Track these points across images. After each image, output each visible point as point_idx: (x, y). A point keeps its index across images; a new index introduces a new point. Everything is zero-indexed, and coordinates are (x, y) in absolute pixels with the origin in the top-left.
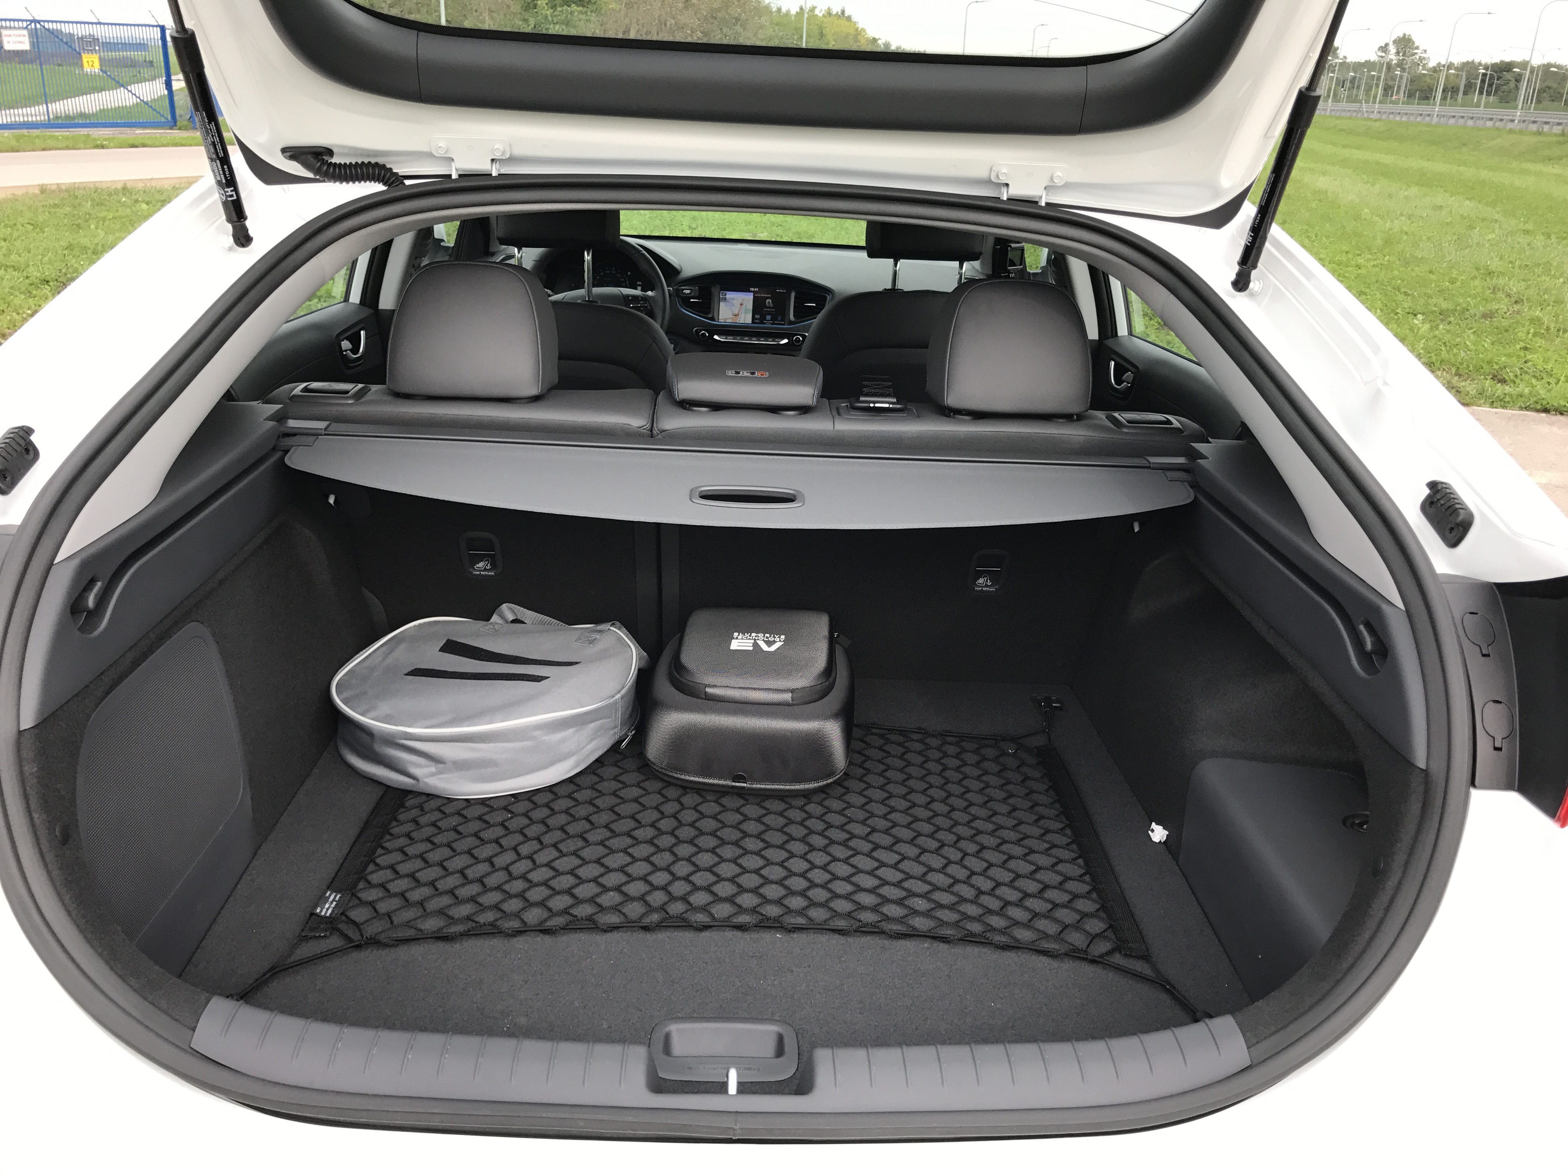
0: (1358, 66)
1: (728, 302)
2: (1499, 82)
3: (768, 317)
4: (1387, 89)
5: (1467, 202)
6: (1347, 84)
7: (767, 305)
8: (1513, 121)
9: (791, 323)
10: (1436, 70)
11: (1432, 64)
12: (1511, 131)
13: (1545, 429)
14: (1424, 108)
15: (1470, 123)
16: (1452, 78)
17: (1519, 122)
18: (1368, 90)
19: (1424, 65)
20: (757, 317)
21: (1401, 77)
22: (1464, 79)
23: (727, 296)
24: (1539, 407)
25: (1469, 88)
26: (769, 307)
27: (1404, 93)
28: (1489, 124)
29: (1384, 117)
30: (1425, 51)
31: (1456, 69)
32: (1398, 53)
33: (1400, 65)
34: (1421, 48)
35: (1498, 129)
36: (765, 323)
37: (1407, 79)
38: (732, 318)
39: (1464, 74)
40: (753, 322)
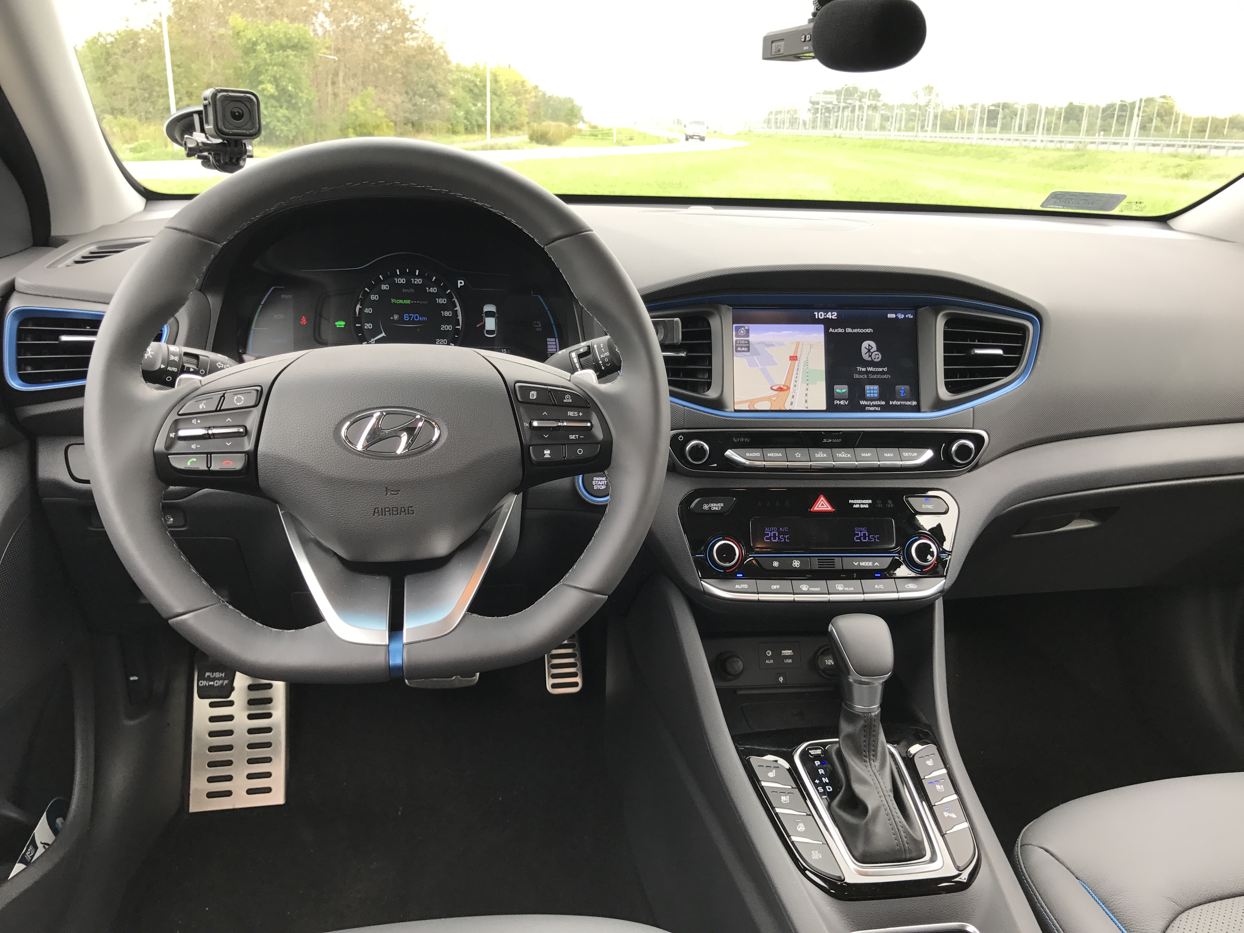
1: (757, 353)
3: (872, 390)
7: (866, 357)
9: (940, 405)
20: (841, 390)
23: (753, 338)
26: (872, 363)
36: (862, 409)
38: (769, 398)
40: (831, 407)
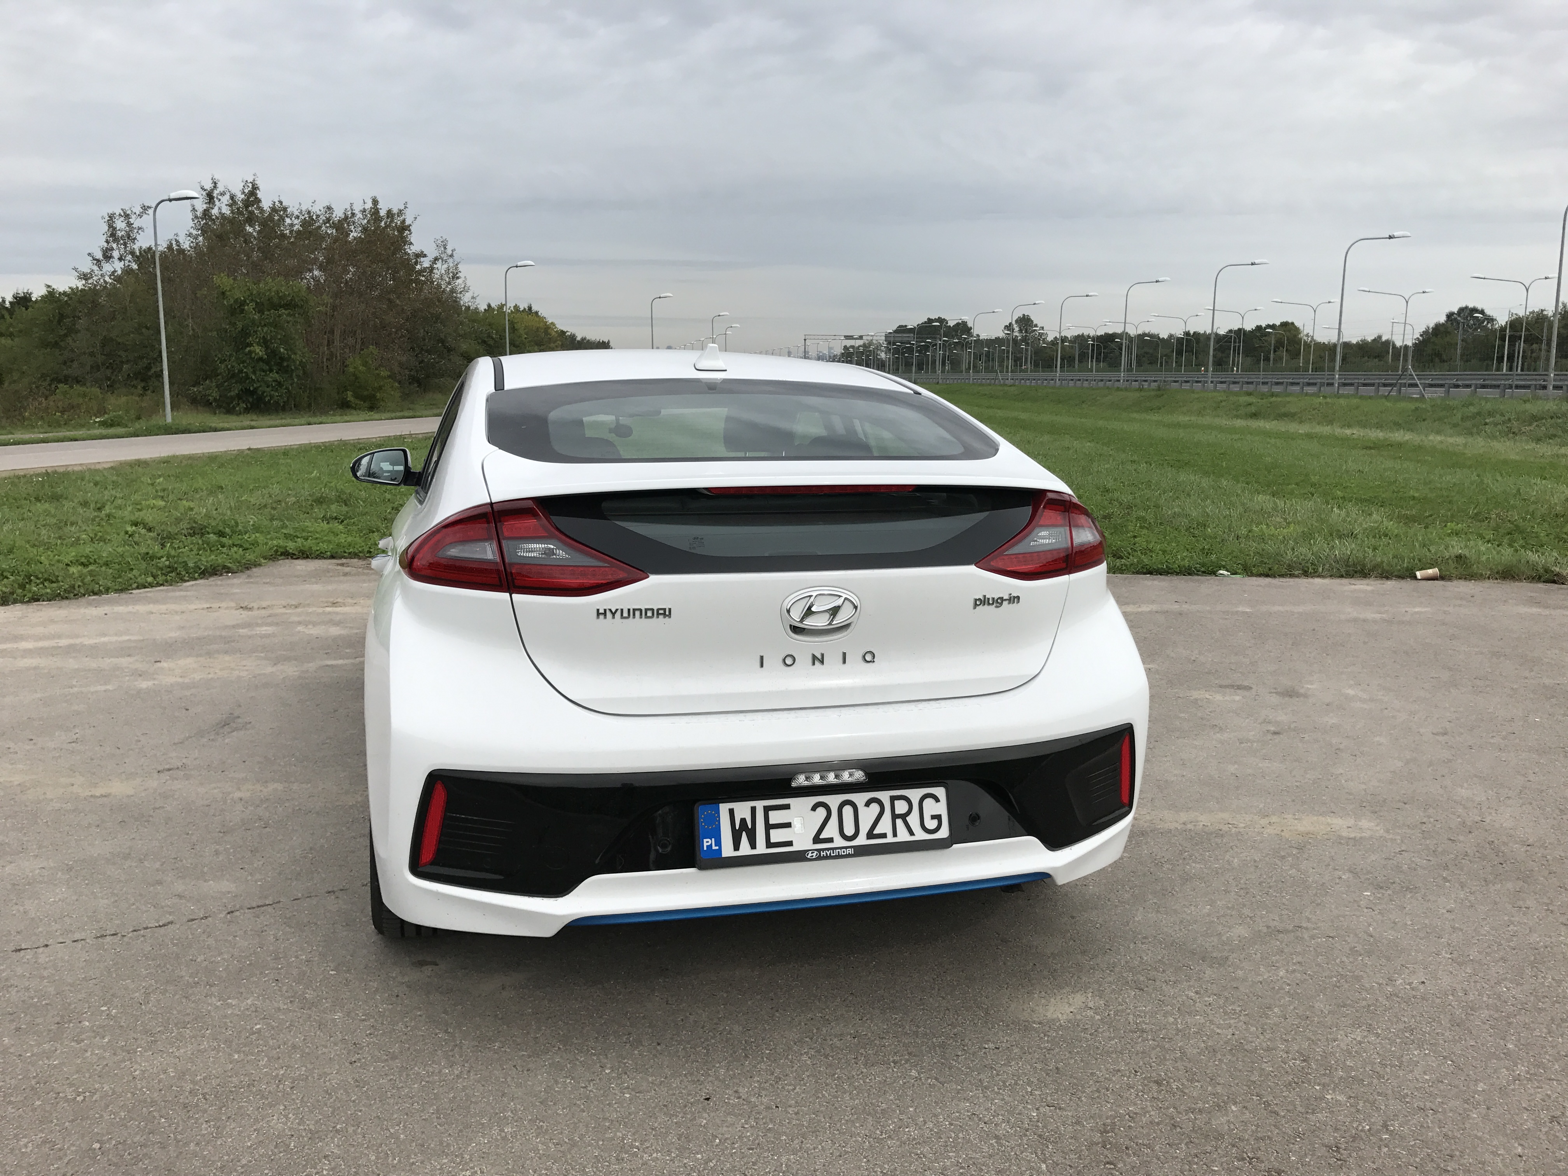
0: (990, 342)
2: (1106, 351)
4: (1017, 360)
5: (1089, 444)
6: (984, 358)
8: (1119, 381)
10: (1054, 342)
11: (1050, 338)
12: (1118, 389)
13: (1149, 583)
14: (1048, 374)
15: (1086, 384)
16: (1068, 349)
17: (1124, 381)
18: (1001, 361)
19: (1044, 339)
21: (1027, 350)
22: (1077, 349)
24: (1145, 571)
25: (1083, 357)
27: (1031, 363)
28: (1101, 384)
29: (1017, 382)
30: (1043, 328)
31: (1070, 342)
32: (1020, 331)
33: (1024, 339)
34: (1039, 325)
35: (1108, 388)
37: (1031, 351)
39: (1077, 345)
